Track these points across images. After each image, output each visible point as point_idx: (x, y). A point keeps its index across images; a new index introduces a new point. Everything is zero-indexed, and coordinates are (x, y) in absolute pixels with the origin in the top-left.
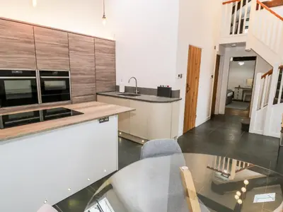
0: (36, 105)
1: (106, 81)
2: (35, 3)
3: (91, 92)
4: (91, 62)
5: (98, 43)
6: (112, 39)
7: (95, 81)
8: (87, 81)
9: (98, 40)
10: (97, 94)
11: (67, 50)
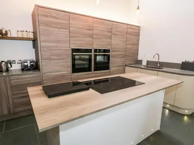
0: (90, 72)
1: (132, 56)
2: (98, 2)
3: (122, 65)
4: (124, 42)
5: (129, 28)
6: (138, 25)
7: (125, 56)
8: (120, 57)
9: (129, 27)
10: (126, 66)
11: (110, 34)
